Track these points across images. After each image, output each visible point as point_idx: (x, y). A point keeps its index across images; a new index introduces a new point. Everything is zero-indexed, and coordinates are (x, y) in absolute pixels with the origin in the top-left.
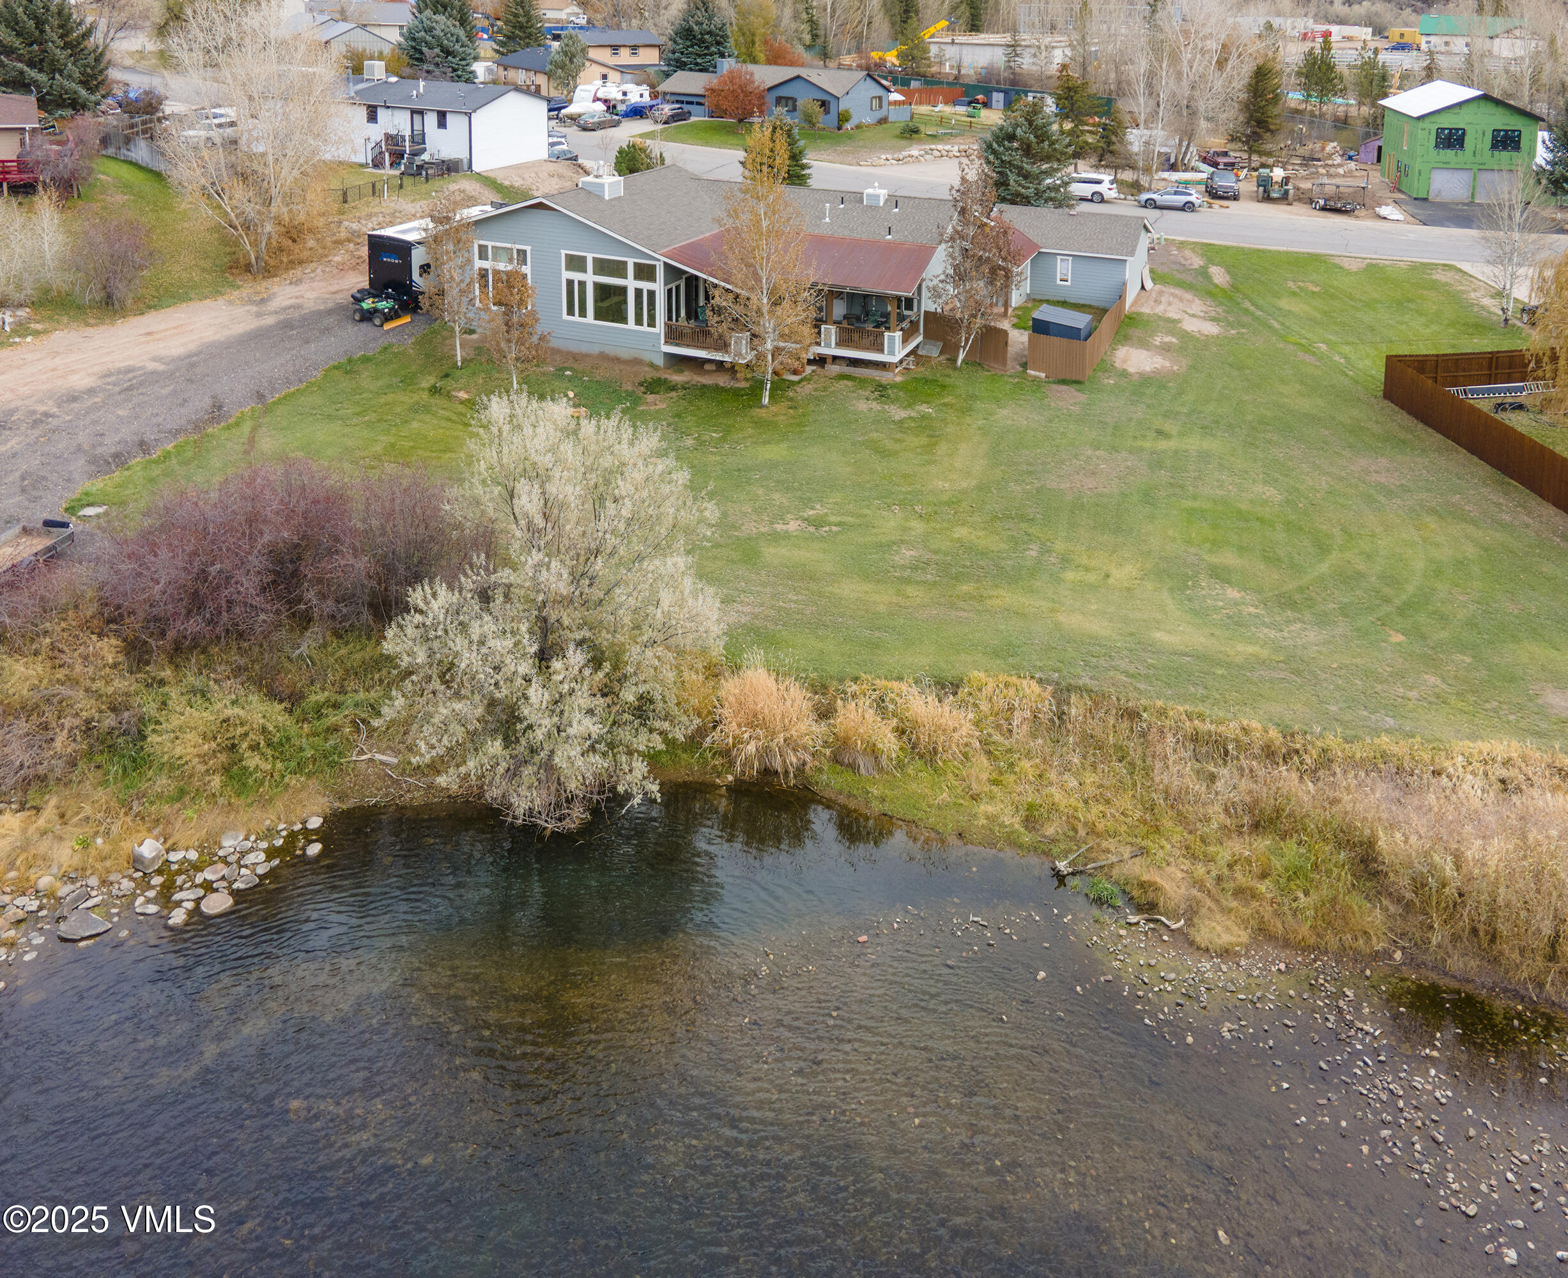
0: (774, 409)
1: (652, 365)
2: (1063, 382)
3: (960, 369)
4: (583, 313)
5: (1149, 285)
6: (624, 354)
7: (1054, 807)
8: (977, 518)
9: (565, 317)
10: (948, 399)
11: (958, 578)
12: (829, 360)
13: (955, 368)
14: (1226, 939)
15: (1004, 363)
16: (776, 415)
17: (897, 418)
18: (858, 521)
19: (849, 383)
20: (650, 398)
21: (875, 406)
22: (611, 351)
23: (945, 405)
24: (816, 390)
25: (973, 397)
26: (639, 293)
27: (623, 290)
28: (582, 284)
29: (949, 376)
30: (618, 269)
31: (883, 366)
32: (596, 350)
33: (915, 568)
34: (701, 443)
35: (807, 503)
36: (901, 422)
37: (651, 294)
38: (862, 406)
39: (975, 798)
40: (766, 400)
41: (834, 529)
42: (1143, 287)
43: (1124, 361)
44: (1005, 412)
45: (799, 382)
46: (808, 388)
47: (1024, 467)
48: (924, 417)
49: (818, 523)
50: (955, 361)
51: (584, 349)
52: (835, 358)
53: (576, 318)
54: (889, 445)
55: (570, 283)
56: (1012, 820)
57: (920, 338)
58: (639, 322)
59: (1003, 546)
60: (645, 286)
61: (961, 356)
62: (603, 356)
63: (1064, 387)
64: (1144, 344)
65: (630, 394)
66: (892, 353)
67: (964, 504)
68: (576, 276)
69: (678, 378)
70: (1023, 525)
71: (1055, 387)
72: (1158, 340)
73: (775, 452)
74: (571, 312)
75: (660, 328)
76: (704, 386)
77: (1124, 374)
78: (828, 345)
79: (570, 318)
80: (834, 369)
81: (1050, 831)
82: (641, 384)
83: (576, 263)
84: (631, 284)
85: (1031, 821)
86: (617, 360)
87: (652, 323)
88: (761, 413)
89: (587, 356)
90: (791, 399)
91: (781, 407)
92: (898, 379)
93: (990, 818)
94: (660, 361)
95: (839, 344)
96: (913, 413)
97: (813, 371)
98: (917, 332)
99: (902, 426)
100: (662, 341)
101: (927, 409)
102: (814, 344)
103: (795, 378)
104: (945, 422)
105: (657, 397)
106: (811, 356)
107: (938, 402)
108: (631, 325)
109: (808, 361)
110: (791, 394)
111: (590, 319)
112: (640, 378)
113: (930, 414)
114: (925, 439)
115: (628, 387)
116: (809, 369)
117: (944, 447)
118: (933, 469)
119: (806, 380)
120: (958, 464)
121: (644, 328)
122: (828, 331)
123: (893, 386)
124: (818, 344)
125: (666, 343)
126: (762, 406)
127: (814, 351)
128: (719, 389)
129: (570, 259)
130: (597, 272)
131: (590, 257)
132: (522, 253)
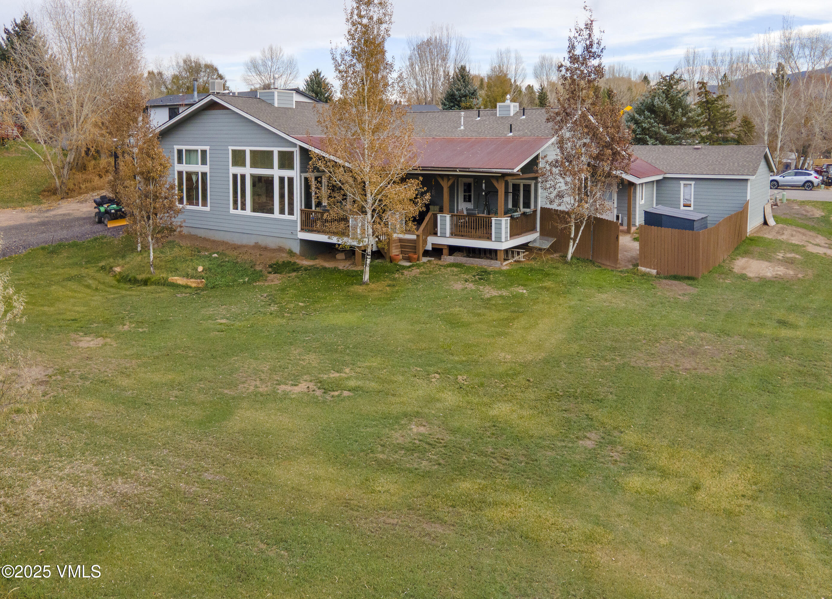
0: (372, 286)
1: (291, 252)
2: (675, 278)
3: (570, 264)
4: (243, 208)
5: (771, 222)
6: (272, 244)
8: (531, 395)
9: (232, 211)
10: (548, 284)
12: (445, 251)
13: (566, 262)
15: (615, 261)
16: (372, 290)
17: (487, 296)
18: (380, 388)
19: (455, 269)
20: (272, 276)
21: (471, 286)
22: (263, 241)
23: (542, 288)
24: (422, 274)
25: (574, 283)
26: (281, 180)
27: (270, 179)
28: (243, 176)
29: (557, 268)
30: (267, 160)
31: (491, 254)
32: (252, 241)
34: (283, 309)
35: (338, 365)
36: (489, 299)
37: (290, 181)
38: (458, 286)
40: (366, 277)
41: (346, 393)
42: (765, 223)
43: (744, 268)
44: (604, 296)
45: (409, 267)
46: (416, 271)
47: (609, 343)
48: (515, 296)
50: (567, 255)
51: (244, 240)
52: (452, 249)
53: (239, 212)
54: (466, 318)
55: (235, 178)
57: (536, 236)
58: (282, 212)
59: (550, 430)
60: (287, 174)
61: (571, 250)
63: (676, 282)
64: (765, 257)
65: (255, 273)
66: (498, 240)
67: (520, 378)
68: (239, 171)
69: (306, 263)
70: (587, 407)
71: (665, 281)
72: (780, 256)
74: (236, 208)
75: (297, 216)
76: (325, 269)
77: (743, 277)
78: (443, 236)
79: (235, 212)
80: (448, 259)
82: (271, 266)
83: (238, 158)
84: (276, 173)
86: (265, 248)
87: (291, 213)
88: (358, 289)
89: (245, 246)
90: (395, 279)
91: (379, 286)
92: (505, 268)
94: (296, 247)
96: (505, 293)
97: (429, 261)
98: (533, 229)
99: (487, 303)
100: (299, 228)
101: (522, 290)
102: (430, 234)
103: (408, 264)
104: (535, 301)
105: (278, 276)
106: (429, 247)
107: (535, 285)
108: (277, 214)
109: (426, 253)
110: (397, 276)
111: (248, 212)
112: (274, 261)
113: (523, 294)
114: (505, 314)
115: (258, 268)
116: (425, 259)
117: (523, 321)
118: (501, 341)
119: (419, 266)
120: (532, 337)
121: (286, 216)
122: (443, 220)
123: (495, 273)
124: (435, 234)
125: (302, 229)
126: (362, 283)
127: (432, 241)
128: (336, 270)
129: (235, 154)
130: (253, 165)
131: (248, 150)
132: (204, 154)
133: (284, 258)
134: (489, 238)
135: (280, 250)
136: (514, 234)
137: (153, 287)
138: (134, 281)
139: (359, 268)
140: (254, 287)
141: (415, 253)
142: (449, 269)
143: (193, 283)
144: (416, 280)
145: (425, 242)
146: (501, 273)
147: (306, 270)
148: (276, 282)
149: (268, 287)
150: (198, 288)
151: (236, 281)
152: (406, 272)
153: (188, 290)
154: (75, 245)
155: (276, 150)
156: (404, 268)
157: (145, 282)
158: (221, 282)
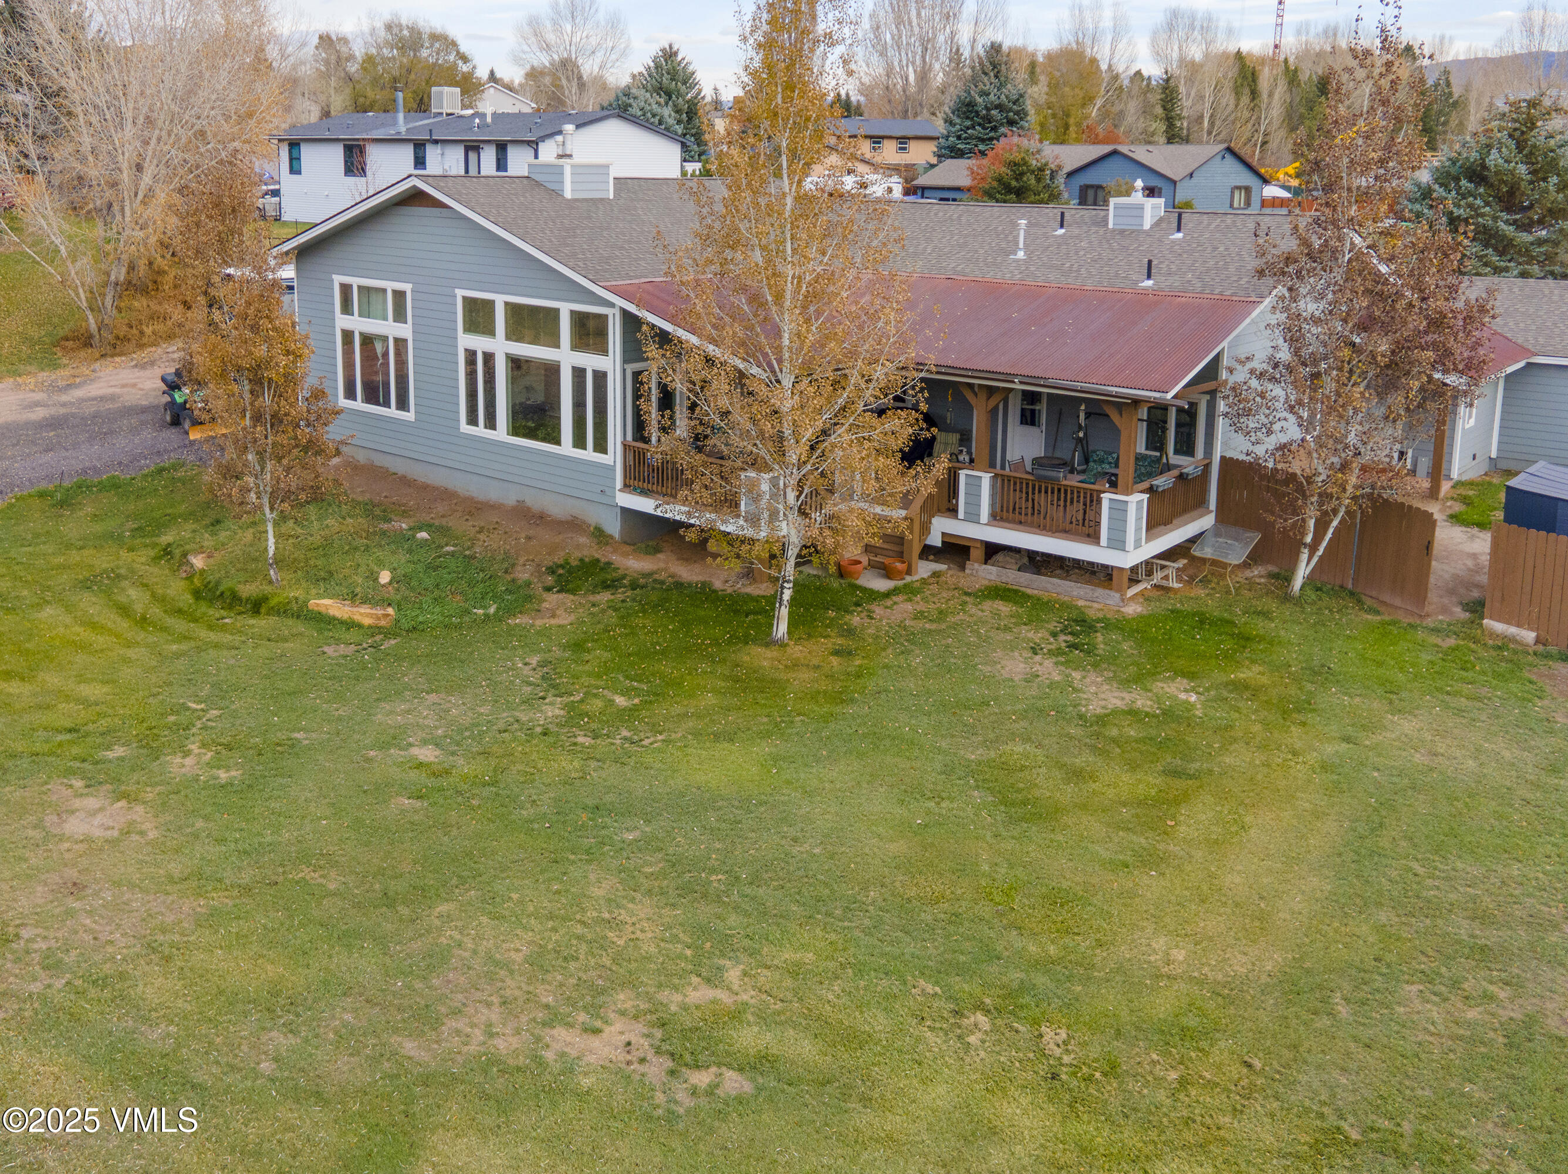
0: (796, 651)
1: (600, 535)
3: (1298, 602)
4: (491, 423)
6: (557, 508)
8: (1262, 1126)
9: (465, 428)
10: (1249, 673)
12: (977, 553)
13: (1287, 598)
15: (1420, 594)
16: (796, 665)
17: (1094, 708)
18: (827, 1060)
19: (1005, 608)
20: (552, 599)
21: (1048, 669)
22: (537, 502)
23: (1237, 685)
24: (918, 616)
25: (1321, 674)
26: (579, 373)
27: (552, 370)
28: (489, 358)
29: (1266, 615)
30: (547, 326)
32: (510, 497)
35: (711, 950)
36: (1102, 720)
37: (600, 377)
40: (781, 629)
41: (730, 1079)
44: (1408, 726)
45: (887, 595)
46: (903, 609)
47: (1465, 928)
48: (1169, 715)
49: (693, 1044)
50: (1288, 579)
51: (493, 493)
52: (992, 551)
53: (480, 430)
54: (1046, 783)
55: (471, 358)
57: (1206, 522)
58: (579, 441)
60: (590, 361)
61: (1303, 571)
62: (523, 513)
65: (514, 587)
66: (1118, 543)
68: (480, 343)
69: (635, 564)
71: (1563, 668)
73: (728, 764)
74: (473, 420)
75: (614, 457)
76: (679, 585)
78: (973, 517)
79: (473, 429)
80: (985, 573)
82: (551, 571)
83: (479, 315)
84: (566, 357)
86: (540, 519)
87: (601, 446)
88: (762, 660)
90: (849, 632)
91: (814, 653)
92: (1132, 609)
94: (614, 527)
95: (998, 517)
97: (936, 574)
98: (1199, 503)
100: (619, 484)
101: (1184, 693)
102: (939, 511)
103: (881, 585)
105: (568, 599)
106: (935, 540)
107: (1219, 677)
108: (567, 447)
109: (928, 552)
110: (855, 620)
111: (501, 433)
112: (558, 558)
113: (1189, 707)
114: (1151, 780)
115: (523, 575)
116: (925, 569)
117: (1202, 813)
118: (1152, 886)
119: (909, 591)
120: (1236, 878)
121: (589, 454)
122: (974, 484)
123: (1109, 625)
124: (953, 511)
125: (626, 486)
126: (770, 643)
127: (941, 527)
128: (705, 594)
129: (471, 304)
130: (514, 334)
131: (500, 301)
132: (399, 296)
133: (583, 548)
134: (1093, 537)
135: (574, 525)
136: (1156, 523)
137: (273, 620)
138: (232, 601)
139: (762, 589)
140: (510, 631)
141: (900, 556)
142: (987, 605)
143: (364, 615)
145: (925, 529)
146: (1122, 627)
147: (634, 586)
148: (564, 619)
149: (544, 632)
150: (375, 630)
151: (467, 612)
152: (878, 610)
153: (353, 635)
154: (115, 485)
155: (565, 309)
156: (874, 596)
157: (256, 606)
158: (432, 615)
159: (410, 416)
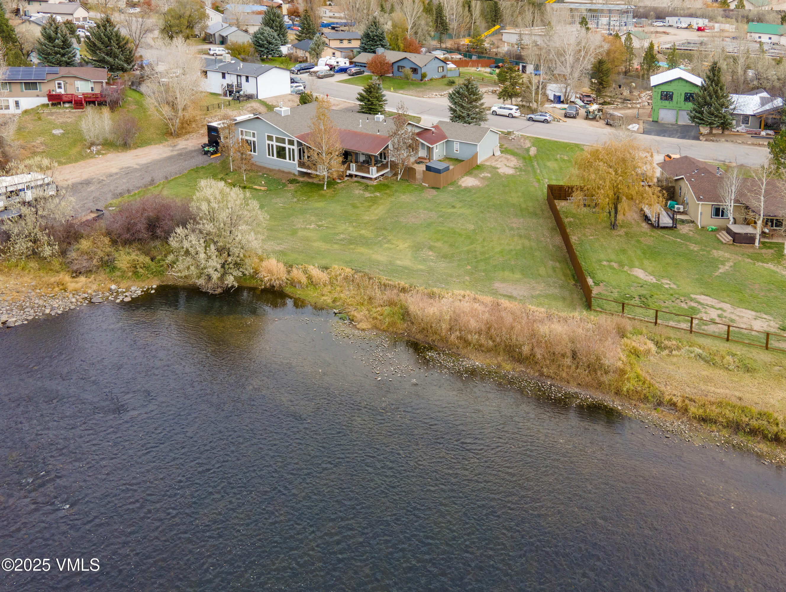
0: (328, 191)
1: (294, 175)
2: (433, 188)
3: (397, 182)
4: (273, 156)
5: (497, 154)
6: (286, 170)
7: (340, 298)
8: (371, 228)
9: (268, 156)
10: (388, 191)
11: (351, 244)
12: (354, 176)
14: (364, 327)
15: (413, 181)
16: (328, 193)
17: (366, 196)
18: (333, 226)
19: (357, 184)
20: (290, 185)
21: (361, 192)
22: (282, 169)
23: (385, 193)
24: (345, 186)
25: (397, 191)
26: (289, 149)
27: (285, 148)
28: (272, 146)
29: (393, 184)
30: (283, 141)
31: (370, 179)
32: (277, 168)
33: (341, 240)
34: (298, 200)
35: (321, 220)
37: (293, 150)
38: (357, 192)
39: (323, 295)
40: (325, 188)
41: (324, 228)
42: (493, 156)
43: (463, 182)
44: (404, 197)
45: (340, 183)
46: (343, 185)
47: (396, 214)
48: (375, 197)
49: (319, 226)
51: (274, 168)
52: (356, 176)
53: (271, 157)
54: (359, 205)
55: (269, 145)
56: (329, 301)
57: (389, 170)
58: (290, 159)
59: (373, 236)
60: (291, 147)
61: (399, 177)
62: (280, 171)
63: (432, 190)
65: (283, 184)
66: (372, 174)
67: (370, 224)
68: (271, 143)
69: (301, 179)
70: (383, 231)
71: (429, 189)
72: (483, 175)
73: (320, 205)
75: (296, 162)
76: (309, 182)
78: (353, 171)
80: (355, 179)
81: (338, 304)
82: (288, 181)
83: (270, 138)
84: (287, 146)
85: (334, 301)
86: (283, 172)
87: (294, 160)
88: (323, 192)
89: (275, 170)
90: (335, 188)
91: (330, 191)
92: (375, 183)
93: (325, 300)
94: (297, 173)
95: (356, 171)
96: (372, 195)
97: (347, 180)
98: (387, 167)
99: (366, 199)
101: (378, 194)
102: (348, 170)
103: (339, 181)
104: (381, 199)
105: (292, 185)
106: (348, 174)
107: (383, 192)
108: (287, 160)
109: (347, 176)
111: (275, 158)
112: (289, 179)
113: (378, 196)
114: (371, 204)
115: (284, 181)
116: (346, 178)
117: (375, 206)
118: (367, 213)
119: (344, 182)
120: (376, 212)
121: (292, 161)
122: (353, 166)
123: (371, 186)
124: (350, 170)
125: (298, 167)
126: (324, 190)
127: (348, 172)
128: (313, 184)
129: (268, 136)
130: (277, 142)
131: (274, 136)
132: (254, 134)
133: (292, 177)
134: (369, 173)
135: (289, 173)
136: (378, 171)
139: (322, 183)
140: (285, 190)
141: (342, 177)
142: (355, 184)
143: (262, 188)
144: (343, 189)
145: (346, 173)
146: (373, 186)
147: (302, 183)
148: (292, 188)
149: (290, 190)
151: (277, 188)
152: (339, 185)
153: (261, 191)
155: (287, 139)
156: (338, 183)
158: (272, 188)
159: (256, 154)
